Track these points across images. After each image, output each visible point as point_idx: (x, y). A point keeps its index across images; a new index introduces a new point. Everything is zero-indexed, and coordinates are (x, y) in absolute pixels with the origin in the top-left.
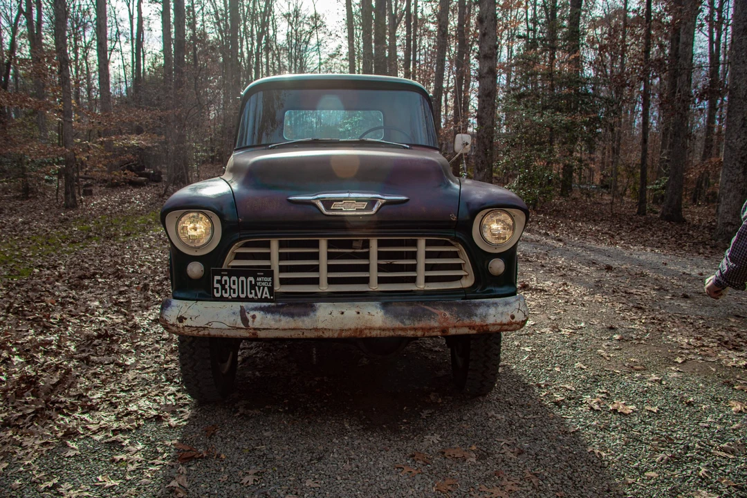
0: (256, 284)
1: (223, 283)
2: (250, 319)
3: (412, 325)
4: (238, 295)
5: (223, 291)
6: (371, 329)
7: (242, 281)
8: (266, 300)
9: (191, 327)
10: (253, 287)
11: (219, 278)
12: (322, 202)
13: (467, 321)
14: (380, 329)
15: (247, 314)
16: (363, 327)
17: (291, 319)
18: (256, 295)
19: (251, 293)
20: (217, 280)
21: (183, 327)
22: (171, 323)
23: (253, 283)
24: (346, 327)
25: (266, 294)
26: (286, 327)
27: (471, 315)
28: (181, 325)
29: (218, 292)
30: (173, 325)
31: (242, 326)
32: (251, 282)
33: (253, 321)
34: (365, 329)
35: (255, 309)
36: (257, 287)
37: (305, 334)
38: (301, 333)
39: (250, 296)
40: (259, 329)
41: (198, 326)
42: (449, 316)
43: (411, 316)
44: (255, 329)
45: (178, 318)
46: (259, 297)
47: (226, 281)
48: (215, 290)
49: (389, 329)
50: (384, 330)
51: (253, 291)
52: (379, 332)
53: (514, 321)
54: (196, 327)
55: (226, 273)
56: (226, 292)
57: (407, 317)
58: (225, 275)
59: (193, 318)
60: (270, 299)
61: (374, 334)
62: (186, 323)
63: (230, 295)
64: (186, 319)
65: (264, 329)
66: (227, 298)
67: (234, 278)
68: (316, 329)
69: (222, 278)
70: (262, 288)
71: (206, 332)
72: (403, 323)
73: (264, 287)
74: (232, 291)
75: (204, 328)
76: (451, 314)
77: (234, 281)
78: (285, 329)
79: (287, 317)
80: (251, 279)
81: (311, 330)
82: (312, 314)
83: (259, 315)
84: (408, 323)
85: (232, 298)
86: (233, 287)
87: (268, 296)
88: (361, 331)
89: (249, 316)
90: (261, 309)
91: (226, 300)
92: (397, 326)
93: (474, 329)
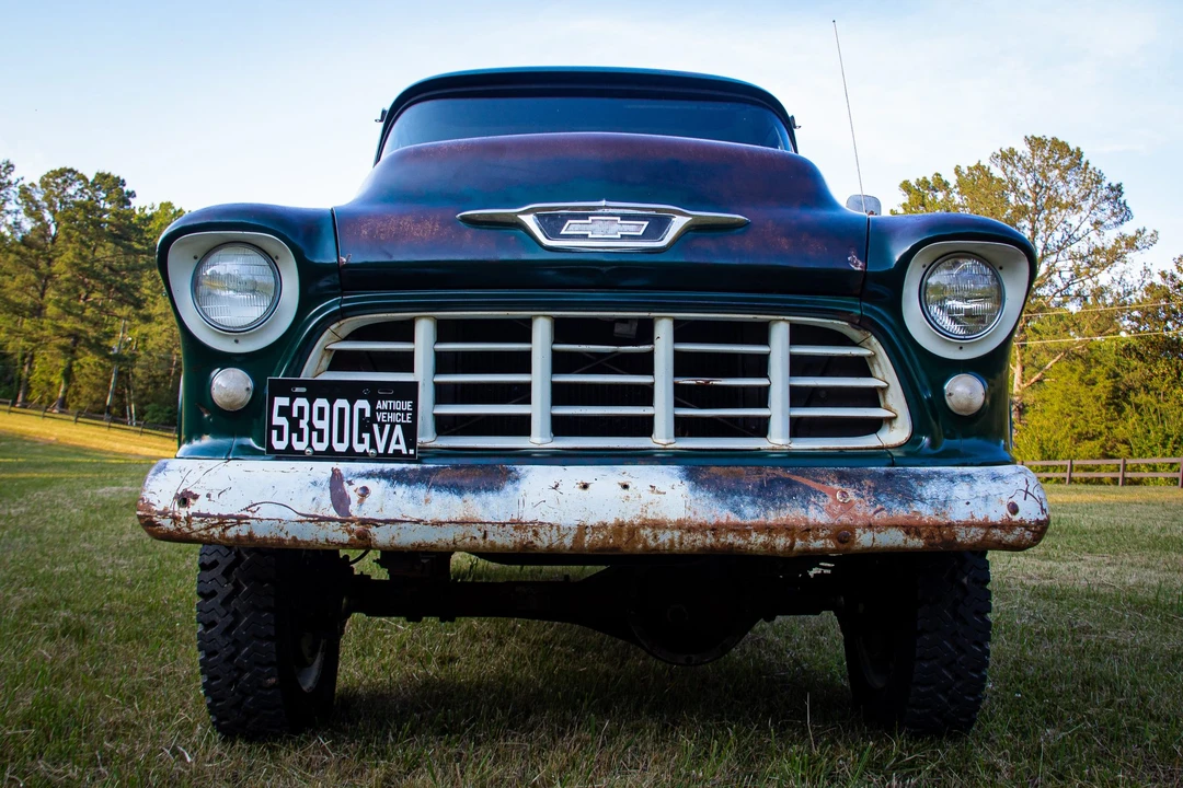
0: (373, 419)
1: (295, 414)
2: (354, 497)
3: (762, 519)
4: (330, 446)
5: (295, 436)
6: (657, 525)
7: (342, 411)
8: (397, 456)
9: (208, 516)
10: (366, 425)
11: (285, 401)
12: (540, 218)
13: (900, 512)
14: (679, 525)
15: (346, 485)
16: (637, 522)
17: (456, 497)
18: (373, 445)
19: (361, 441)
20: (280, 407)
21: (188, 519)
22: (160, 508)
23: (368, 414)
24: (593, 521)
25: (398, 442)
26: (443, 518)
27: (908, 497)
28: (183, 512)
29: (280, 438)
30: (164, 514)
31: (332, 513)
32: (362, 411)
33: (361, 502)
34: (643, 525)
35: (370, 475)
36: (376, 427)
37: (490, 537)
38: (479, 535)
39: (359, 448)
40: (374, 522)
41: (225, 513)
42: (855, 499)
43: (759, 496)
44: (364, 522)
45: (177, 496)
46: (381, 450)
47: (301, 409)
48: (275, 433)
49: (702, 528)
50: (691, 529)
51: (366, 436)
52: (677, 534)
53: (1016, 518)
54: (220, 516)
55: (304, 390)
56: (300, 439)
57: (747, 499)
58: (301, 395)
59: (214, 496)
60: (408, 455)
61: (665, 538)
62: (195, 507)
63: (310, 445)
64: (196, 497)
65: (387, 522)
66: (303, 452)
67: (321, 402)
68: (518, 525)
69: (292, 402)
70: (387, 427)
71: (244, 531)
72: (738, 512)
73: (393, 425)
74: (315, 434)
75: (239, 519)
76: (857, 495)
77: (321, 410)
78: (440, 524)
79: (445, 494)
80: (363, 404)
81: (504, 525)
82: (509, 487)
83: (377, 487)
84: (751, 513)
85: (315, 453)
86: (318, 424)
87: (402, 447)
88: (633, 530)
89: (351, 492)
90: (383, 475)
91: (299, 456)
92: (723, 520)
93: (918, 534)
